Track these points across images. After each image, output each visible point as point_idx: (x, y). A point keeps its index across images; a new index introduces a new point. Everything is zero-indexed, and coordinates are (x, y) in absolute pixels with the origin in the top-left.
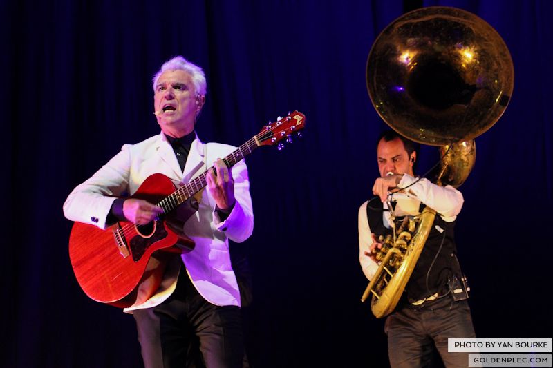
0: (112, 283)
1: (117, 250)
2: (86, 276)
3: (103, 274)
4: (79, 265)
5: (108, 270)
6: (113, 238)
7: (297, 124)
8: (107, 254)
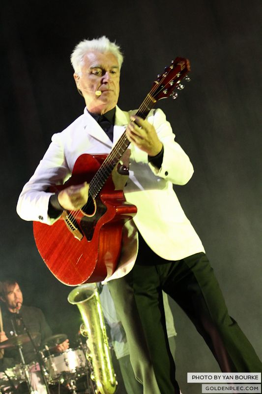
0: (77, 266)
1: (72, 235)
2: (56, 266)
3: (68, 260)
4: (48, 257)
5: (71, 255)
6: (66, 226)
7: (182, 69)
8: (65, 241)
